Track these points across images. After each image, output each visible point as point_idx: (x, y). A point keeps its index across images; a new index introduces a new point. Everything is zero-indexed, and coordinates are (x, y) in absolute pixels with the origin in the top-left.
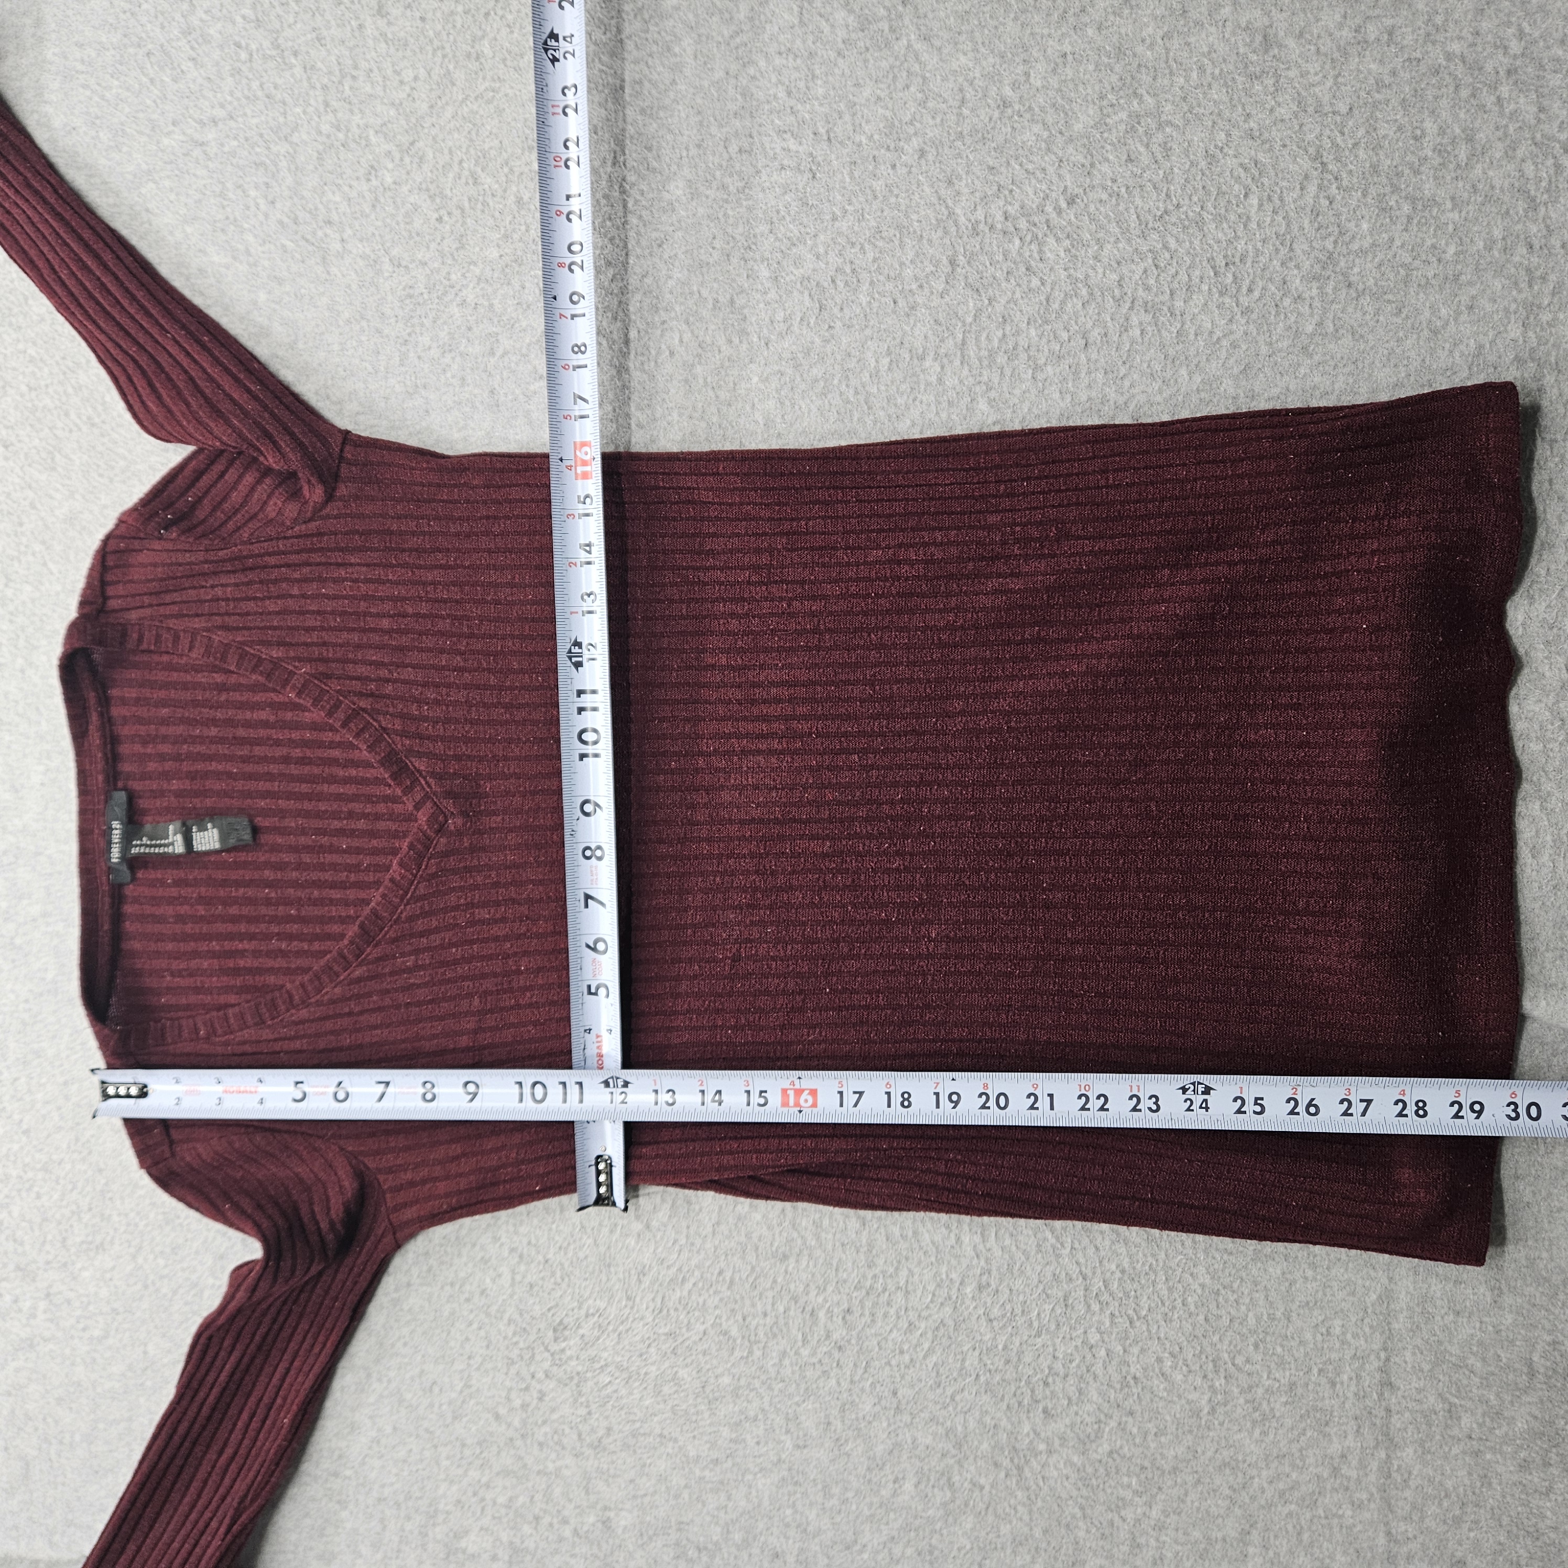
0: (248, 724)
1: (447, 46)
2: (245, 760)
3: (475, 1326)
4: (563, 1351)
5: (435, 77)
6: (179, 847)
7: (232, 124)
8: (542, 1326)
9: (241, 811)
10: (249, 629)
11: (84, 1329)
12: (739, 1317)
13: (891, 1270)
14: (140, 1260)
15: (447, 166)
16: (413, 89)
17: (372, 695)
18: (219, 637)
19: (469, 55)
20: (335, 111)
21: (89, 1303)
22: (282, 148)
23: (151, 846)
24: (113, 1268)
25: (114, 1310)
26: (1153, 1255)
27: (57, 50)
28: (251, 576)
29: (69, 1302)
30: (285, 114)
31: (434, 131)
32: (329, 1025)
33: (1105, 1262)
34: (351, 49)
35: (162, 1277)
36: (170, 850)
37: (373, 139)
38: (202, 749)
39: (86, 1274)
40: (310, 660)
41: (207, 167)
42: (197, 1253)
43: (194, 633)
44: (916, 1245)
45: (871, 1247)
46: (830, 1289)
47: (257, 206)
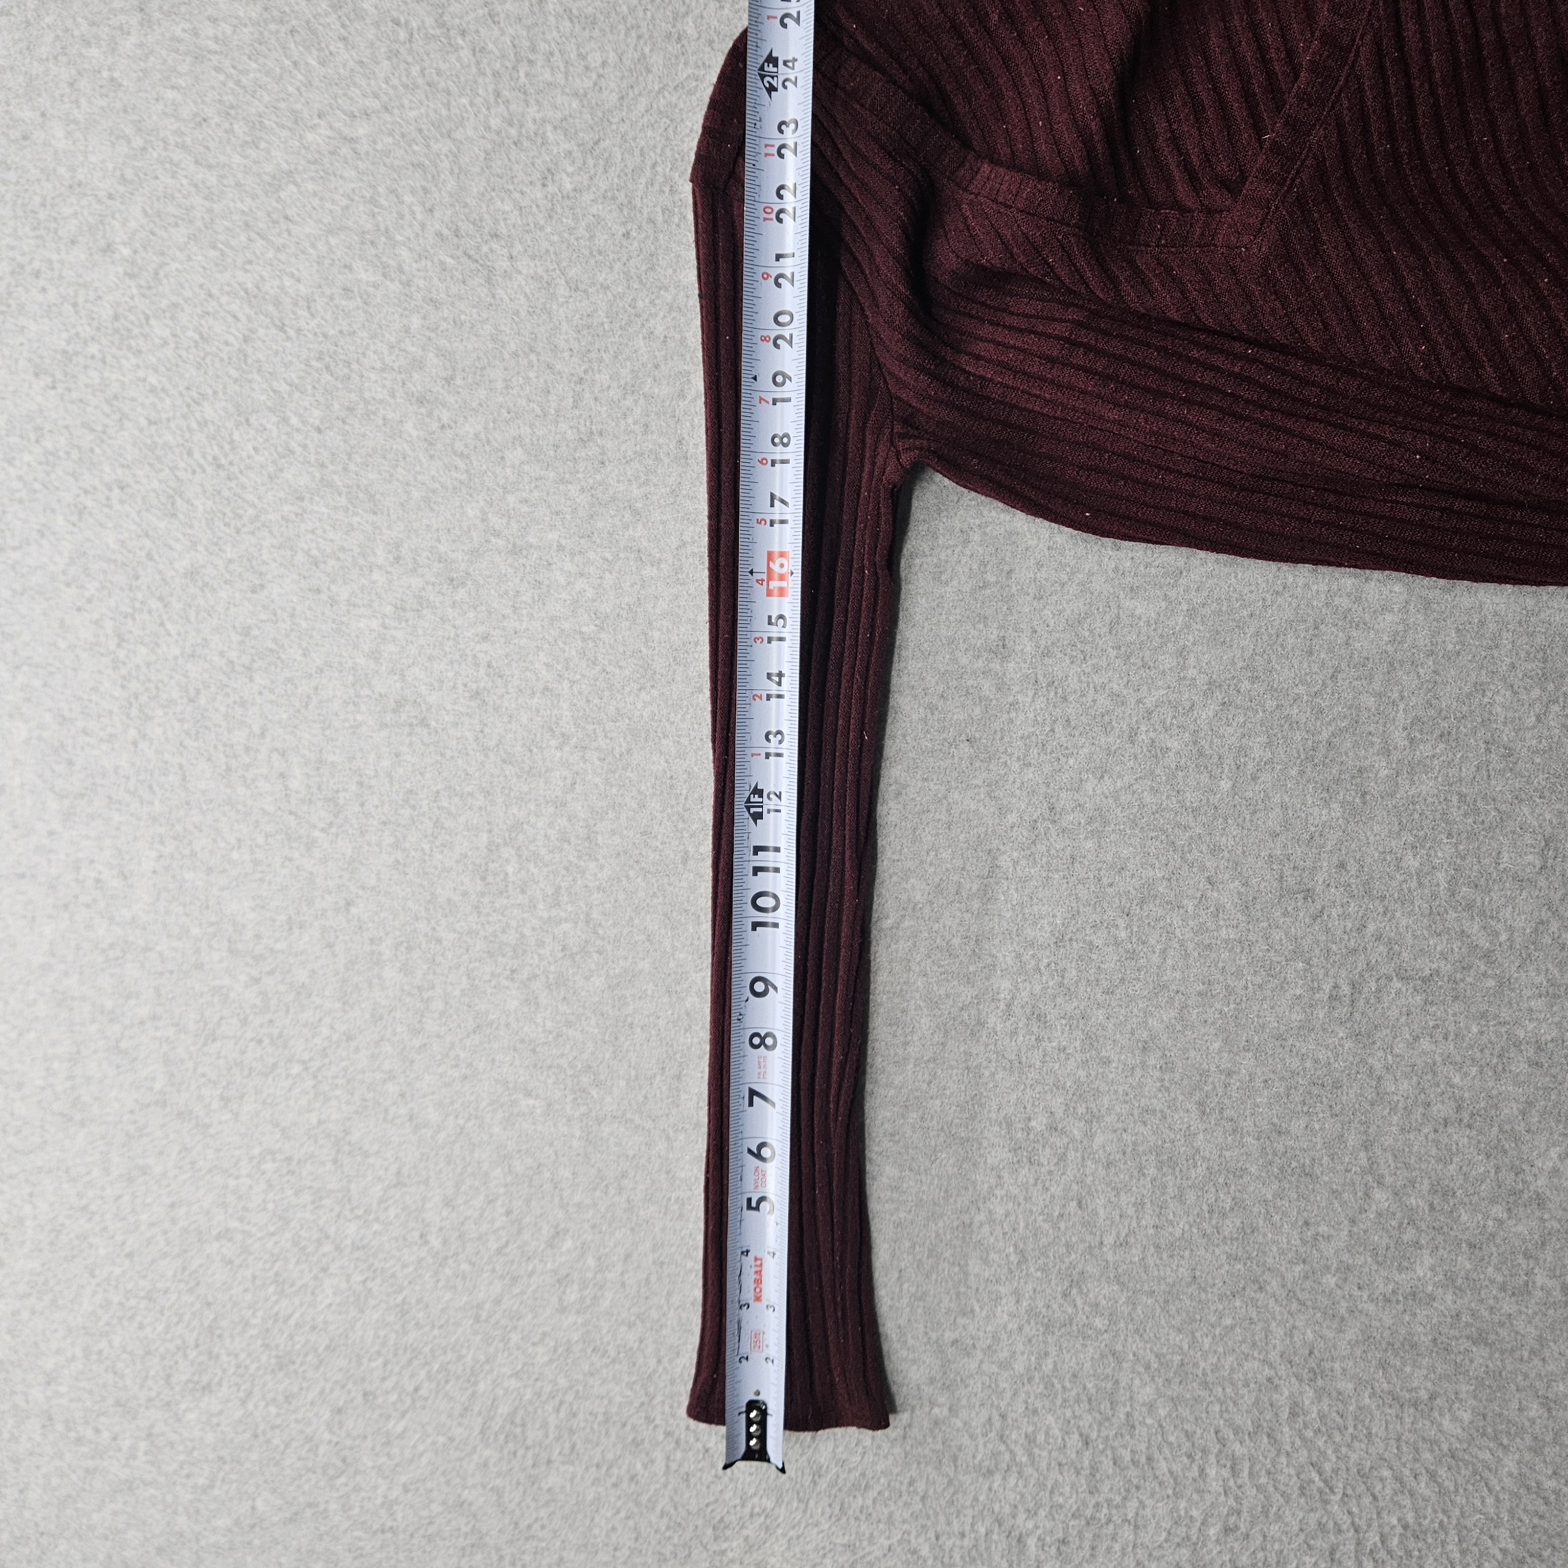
1: (643, 24)
3: (623, 1514)
4: (723, 1552)
5: (628, 63)
7: (387, 117)
8: (700, 1523)
11: (188, 1476)
12: (931, 1535)
13: (1118, 1499)
14: (250, 1406)
15: (638, 170)
16: (600, 76)
19: (669, 36)
20: (507, 102)
21: (194, 1448)
22: (444, 146)
24: (221, 1413)
25: (221, 1459)
26: (1445, 1512)
27: (187, 26)
29: (172, 1444)
30: (448, 106)
31: (623, 128)
33: (1384, 1514)
34: (529, 28)
35: (273, 1427)
37: (551, 136)
39: (191, 1416)
41: (356, 168)
42: (312, 1403)
44: (1149, 1474)
45: (1094, 1469)
46: (1042, 1513)
47: (413, 213)
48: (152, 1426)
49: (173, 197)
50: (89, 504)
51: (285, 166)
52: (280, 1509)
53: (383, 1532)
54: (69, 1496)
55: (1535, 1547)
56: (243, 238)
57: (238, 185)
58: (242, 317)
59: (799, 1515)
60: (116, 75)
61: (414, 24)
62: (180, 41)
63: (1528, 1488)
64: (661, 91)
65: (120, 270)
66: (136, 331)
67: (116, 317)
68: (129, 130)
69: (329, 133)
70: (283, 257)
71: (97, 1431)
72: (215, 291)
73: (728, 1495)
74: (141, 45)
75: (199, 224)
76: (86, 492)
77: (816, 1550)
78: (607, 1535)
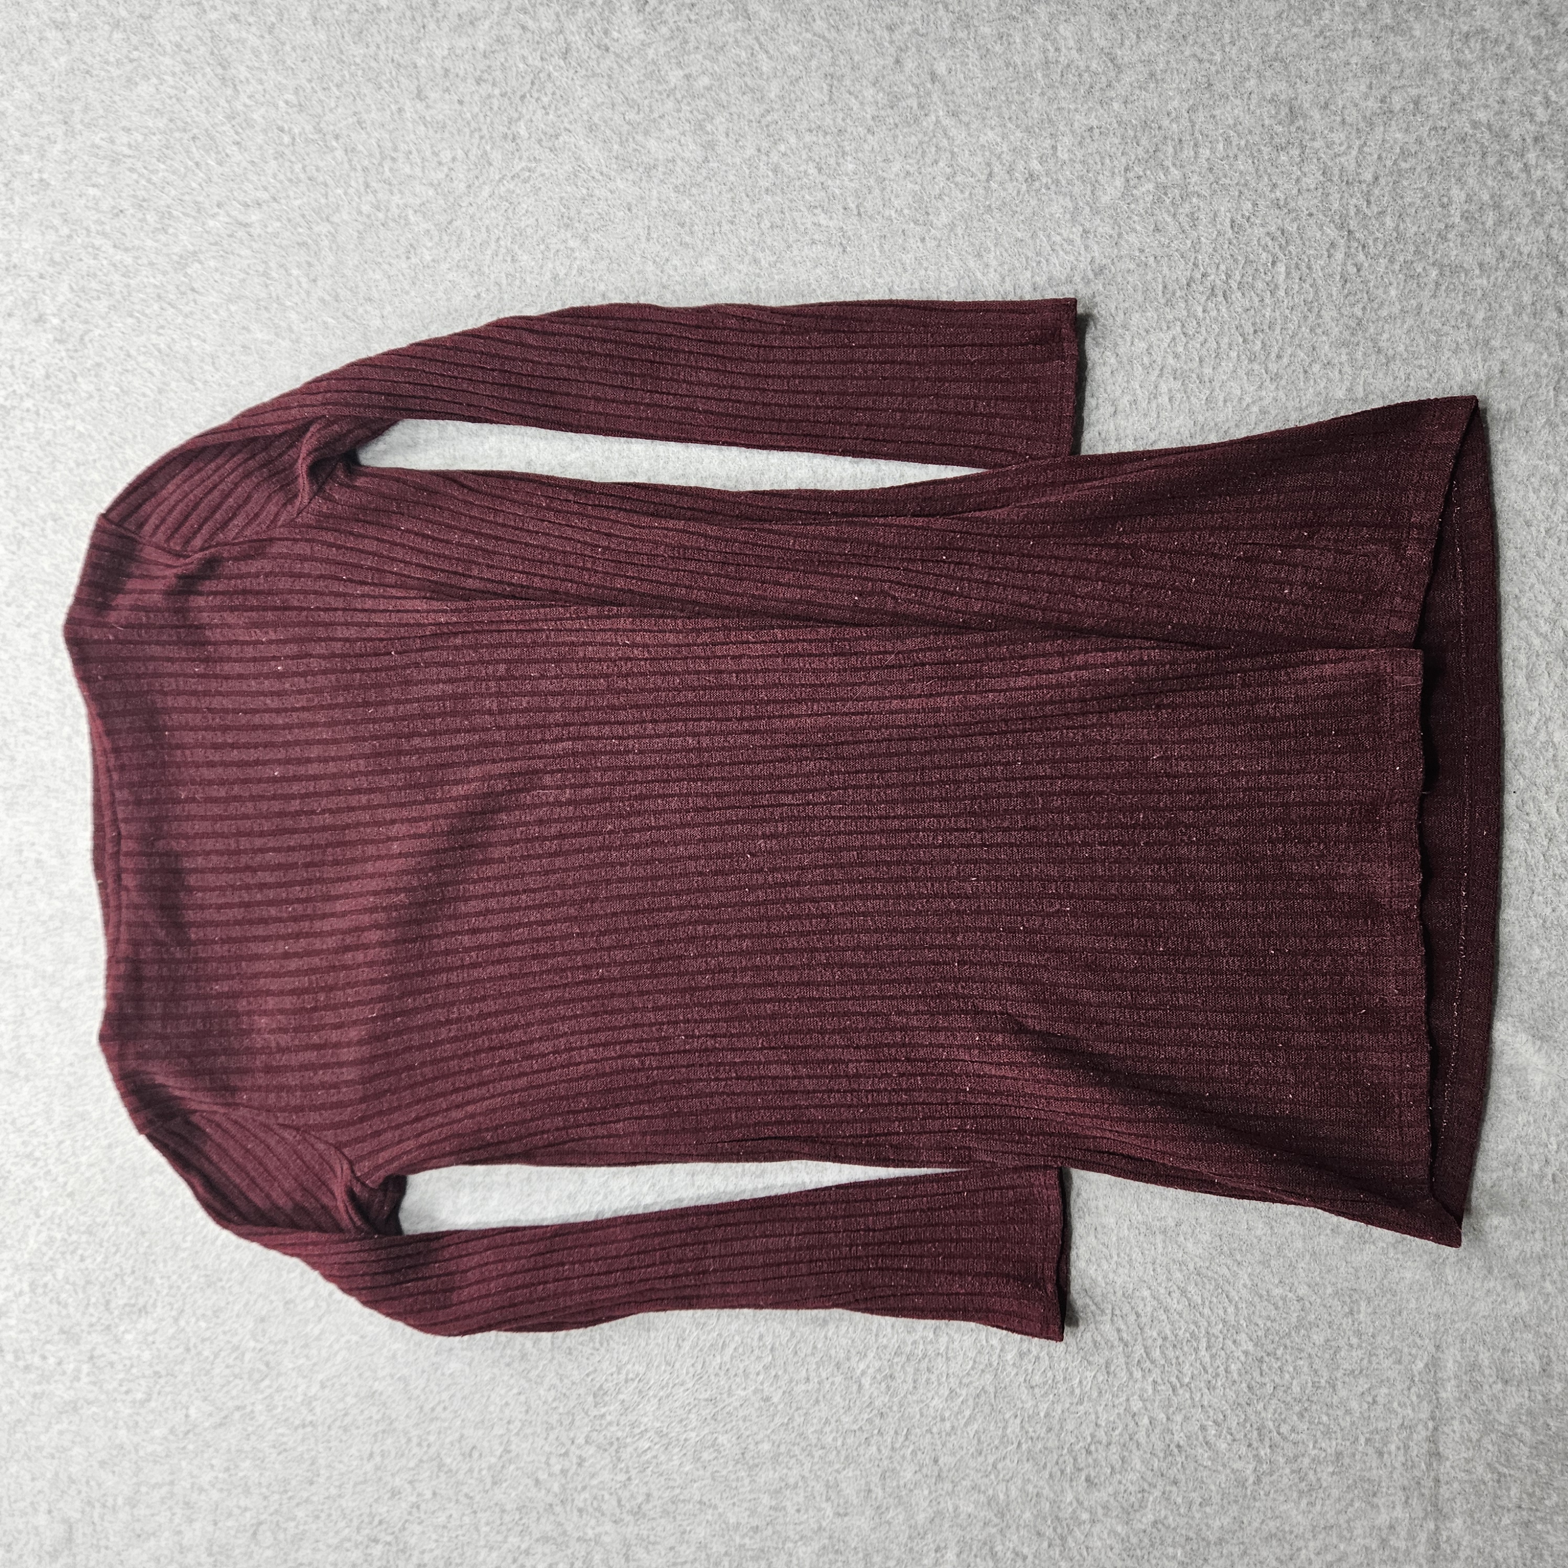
48: (94, 1349)
49: (95, 275)
50: (27, 534)
51: (190, 248)
52: (210, 1415)
53: (304, 1426)
54: (19, 1421)
55: (1270, 1348)
56: (156, 307)
57: (151, 264)
58: (157, 373)
59: (667, 1376)
60: (45, 176)
61: (296, 130)
62: (99, 148)
63: (1261, 1297)
64: (500, 180)
65: (50, 336)
66: (65, 387)
67: (48, 377)
68: (57, 222)
69: (227, 219)
70: (190, 322)
71: (44, 1358)
72: (133, 352)
73: (605, 1365)
74: (65, 152)
75: (118, 296)
76: (24, 525)
77: (683, 1407)
78: (501, 1411)
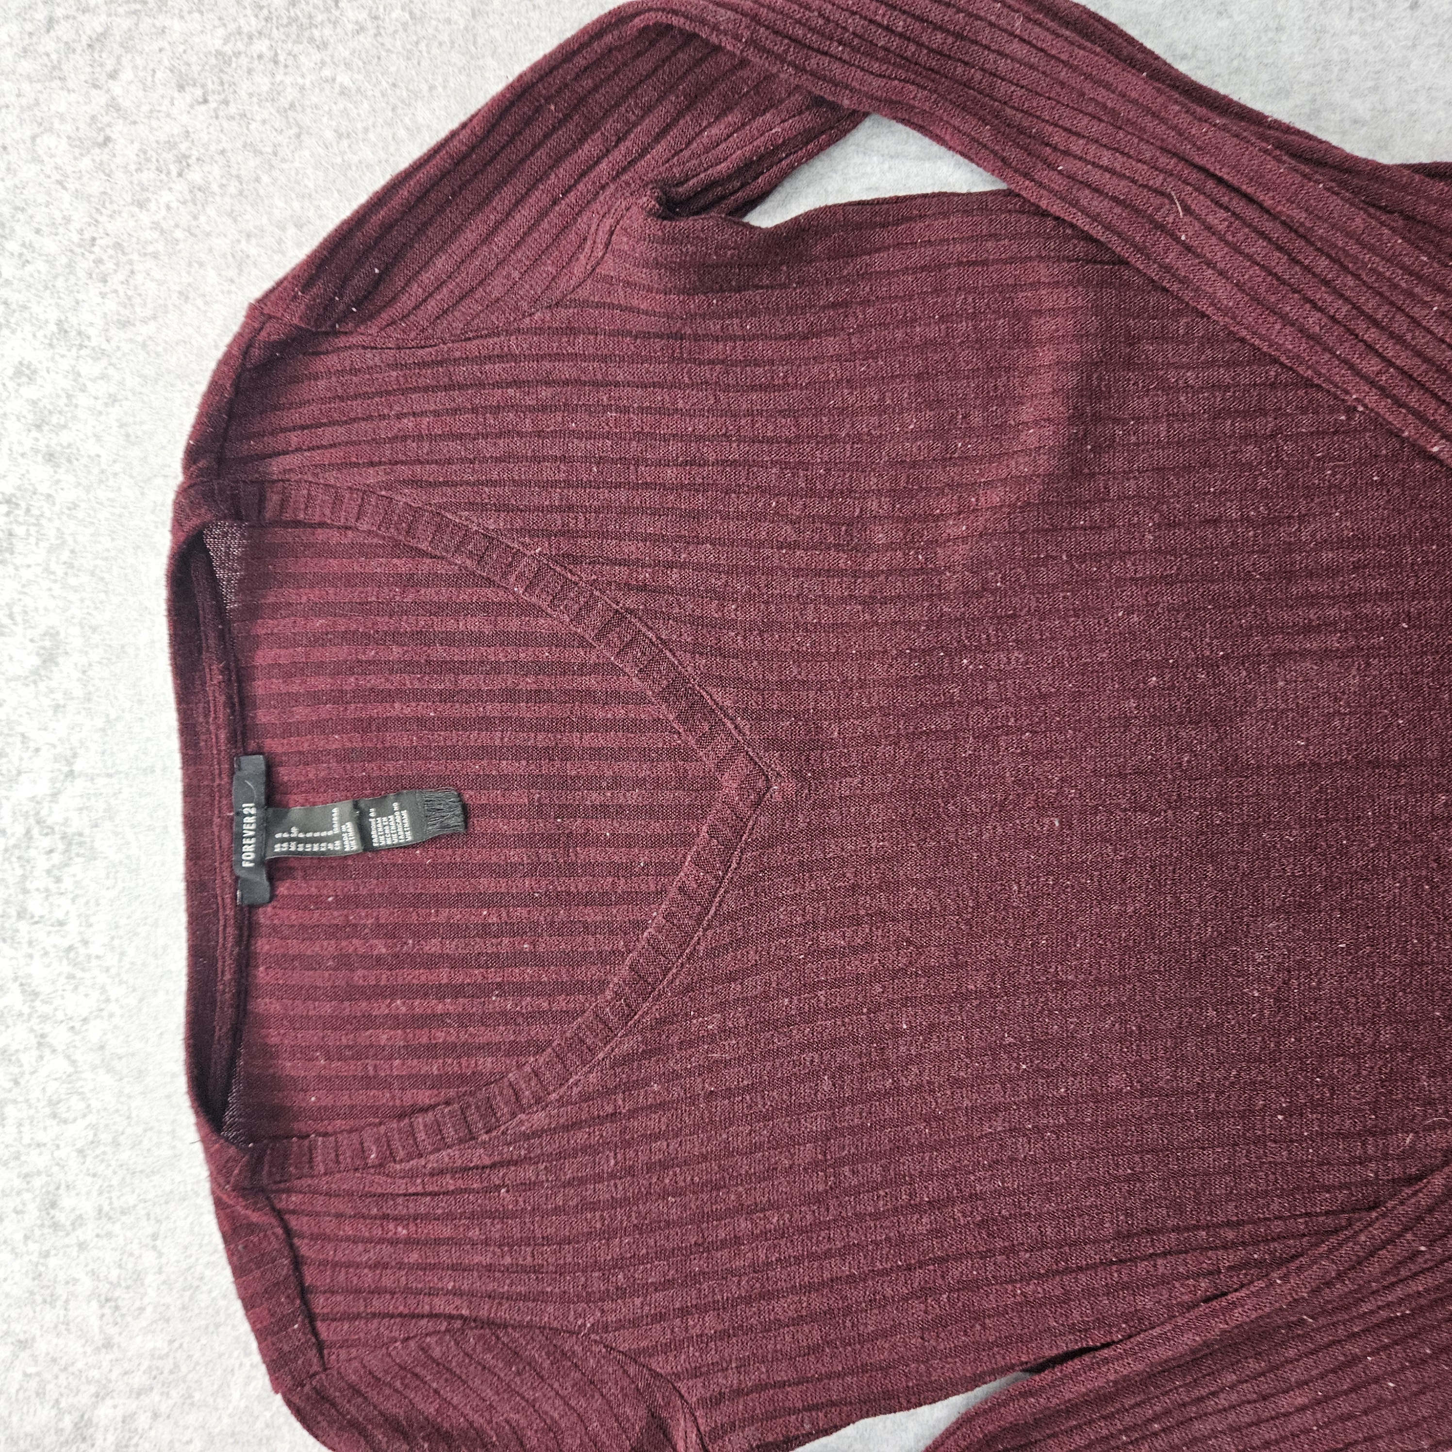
0: (449, 639)
2: (446, 697)
6: (351, 844)
9: (442, 781)
10: (455, 484)
17: (644, 588)
18: (404, 498)
23: (305, 841)
28: (460, 398)
32: (581, 1137)
36: (337, 846)
38: (374, 681)
40: (548, 534)
43: (367, 491)
